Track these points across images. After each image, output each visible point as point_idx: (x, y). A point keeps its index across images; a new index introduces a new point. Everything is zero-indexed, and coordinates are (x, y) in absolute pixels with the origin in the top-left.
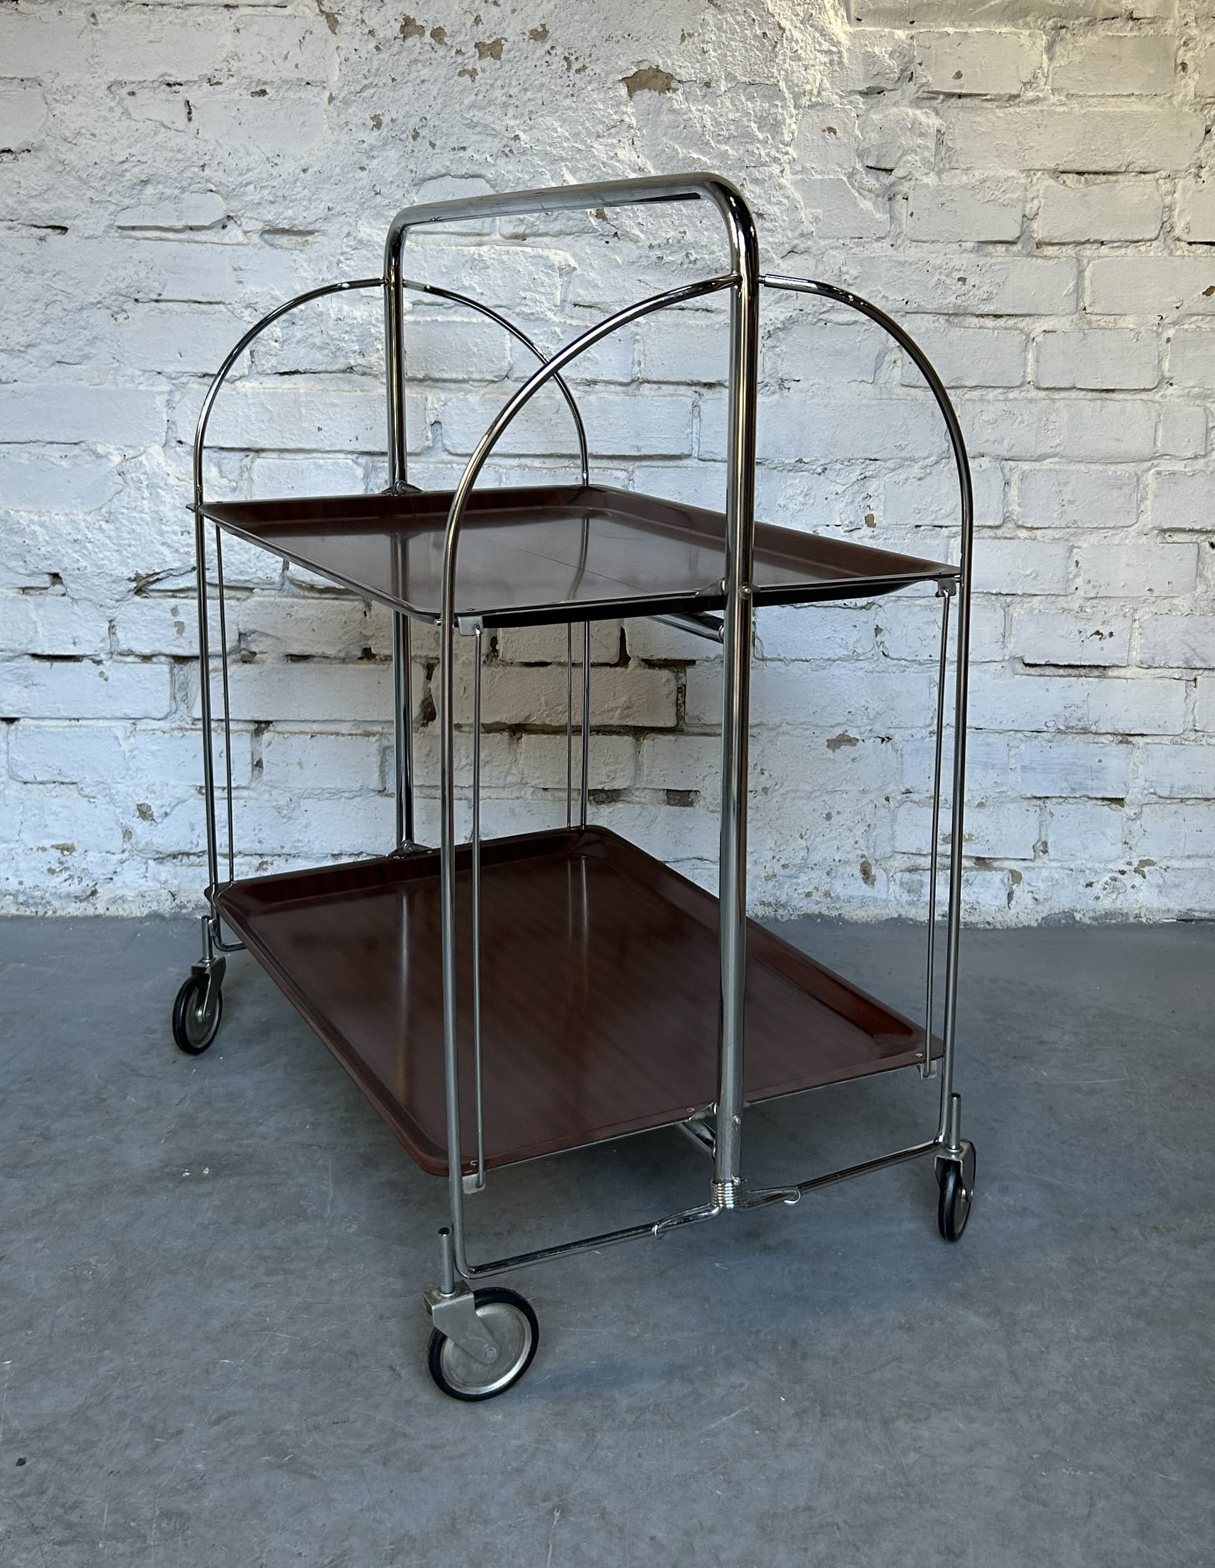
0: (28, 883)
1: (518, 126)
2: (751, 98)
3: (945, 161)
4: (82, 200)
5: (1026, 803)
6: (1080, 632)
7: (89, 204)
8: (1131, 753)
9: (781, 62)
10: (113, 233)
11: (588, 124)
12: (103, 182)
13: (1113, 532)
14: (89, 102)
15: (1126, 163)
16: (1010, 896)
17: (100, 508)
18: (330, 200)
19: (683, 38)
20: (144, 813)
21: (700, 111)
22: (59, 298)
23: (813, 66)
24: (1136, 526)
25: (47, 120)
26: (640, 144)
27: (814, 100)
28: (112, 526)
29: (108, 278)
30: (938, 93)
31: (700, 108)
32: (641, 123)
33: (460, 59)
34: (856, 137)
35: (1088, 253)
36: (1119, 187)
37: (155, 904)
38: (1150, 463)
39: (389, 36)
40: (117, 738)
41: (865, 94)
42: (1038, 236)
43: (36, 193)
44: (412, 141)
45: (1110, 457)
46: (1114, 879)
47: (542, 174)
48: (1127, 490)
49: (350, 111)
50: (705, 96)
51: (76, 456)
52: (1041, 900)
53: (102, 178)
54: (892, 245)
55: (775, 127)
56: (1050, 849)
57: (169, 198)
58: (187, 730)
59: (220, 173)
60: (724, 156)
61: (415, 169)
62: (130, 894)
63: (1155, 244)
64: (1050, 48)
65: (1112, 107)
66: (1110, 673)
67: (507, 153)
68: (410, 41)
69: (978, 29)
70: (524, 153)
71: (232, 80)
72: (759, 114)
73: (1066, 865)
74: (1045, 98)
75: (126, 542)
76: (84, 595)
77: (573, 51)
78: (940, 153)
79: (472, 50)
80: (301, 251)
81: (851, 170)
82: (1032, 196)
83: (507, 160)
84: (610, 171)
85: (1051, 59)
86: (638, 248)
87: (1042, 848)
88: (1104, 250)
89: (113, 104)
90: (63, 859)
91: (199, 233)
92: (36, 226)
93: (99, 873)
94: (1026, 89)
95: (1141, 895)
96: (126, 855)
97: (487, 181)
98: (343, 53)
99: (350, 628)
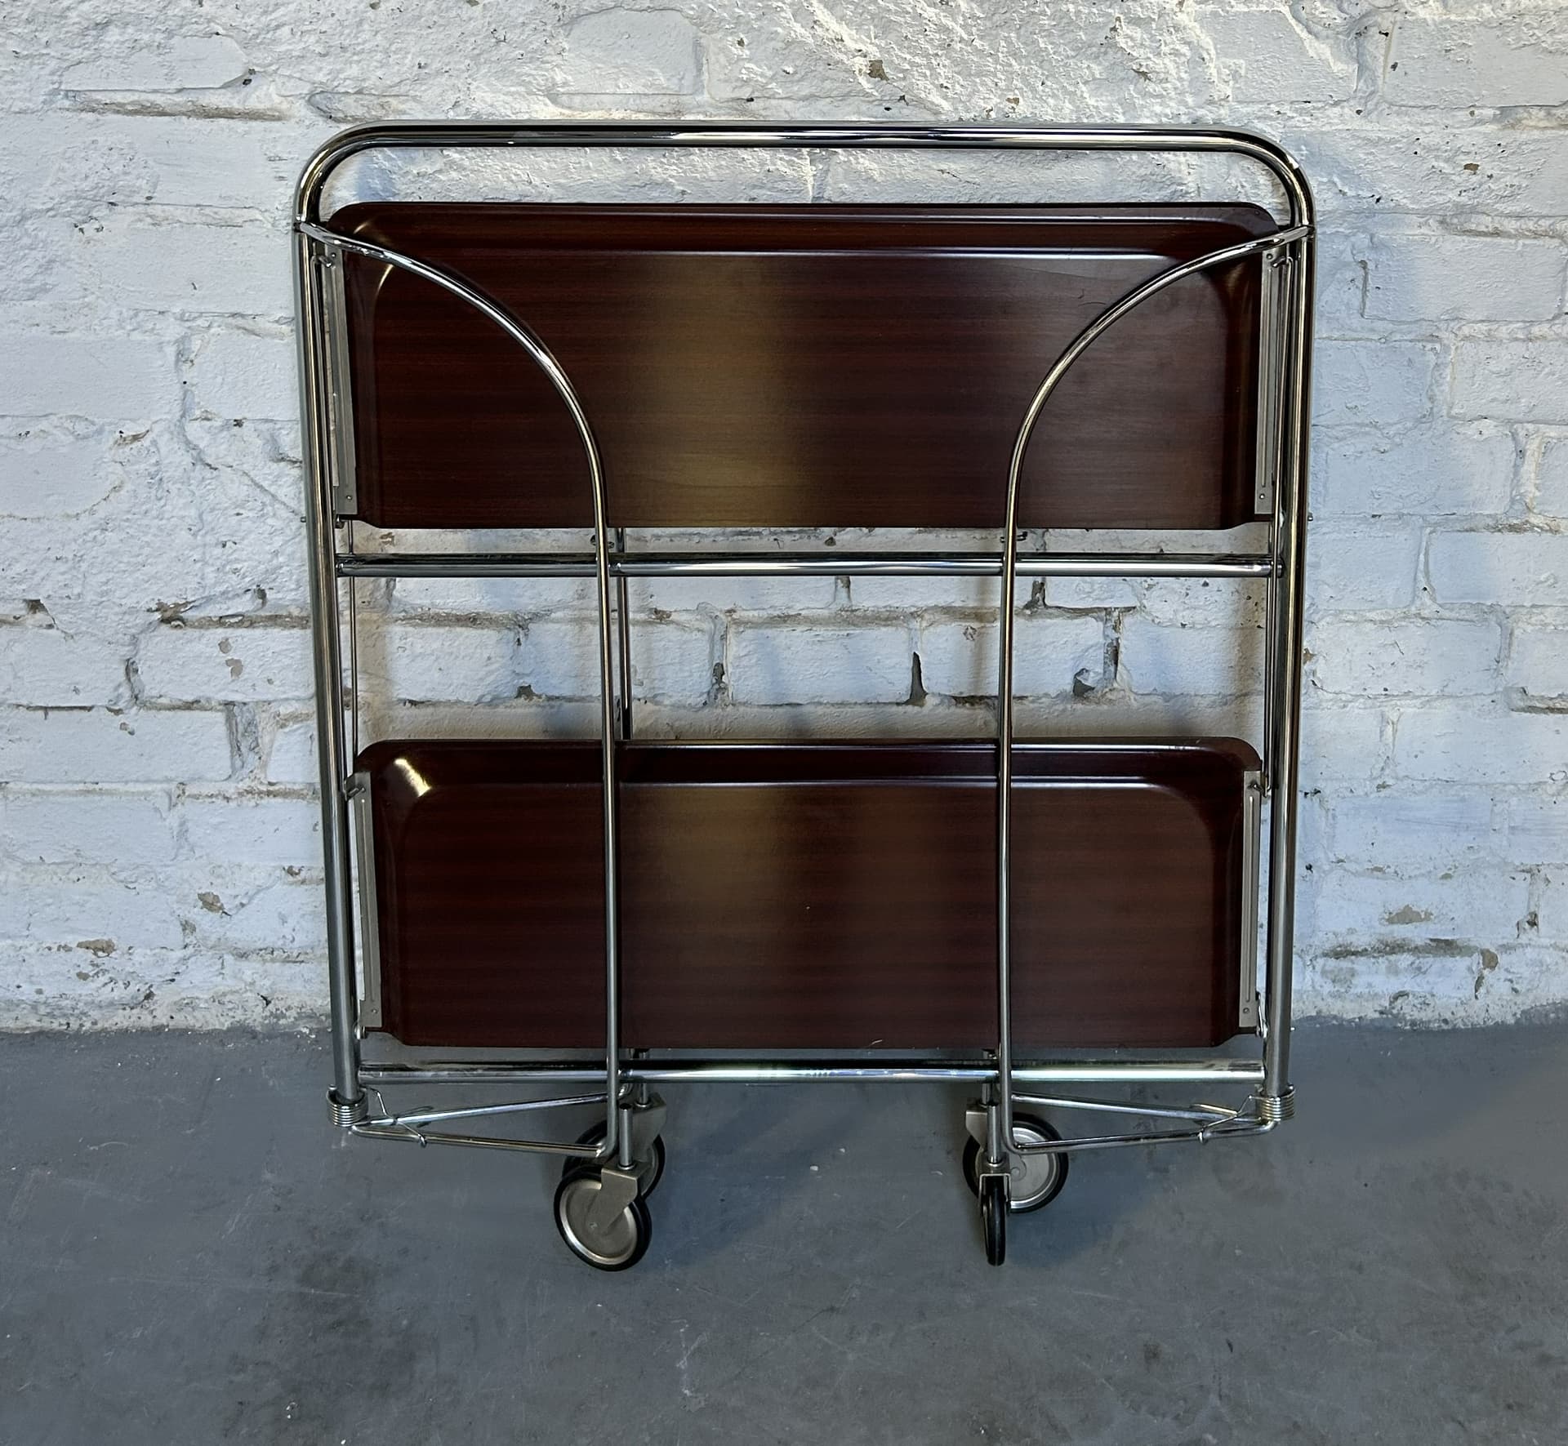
0: (50, 991)
7: (14, 58)
10: (60, 102)
12: (33, 27)
16: (1479, 983)
17: (92, 511)
18: (421, 52)
20: (210, 903)
29: (61, 175)
37: (240, 1011)
47: (777, 10)
52: (1524, 990)
54: (1359, 113)
56: (1541, 921)
57: (148, 46)
58: (260, 794)
59: (230, 10)
61: (562, 4)
62: (203, 998)
76: (83, 629)
84: (892, 7)
87: (1528, 921)
90: (99, 961)
93: (153, 975)
96: (190, 950)
97: (686, 17)
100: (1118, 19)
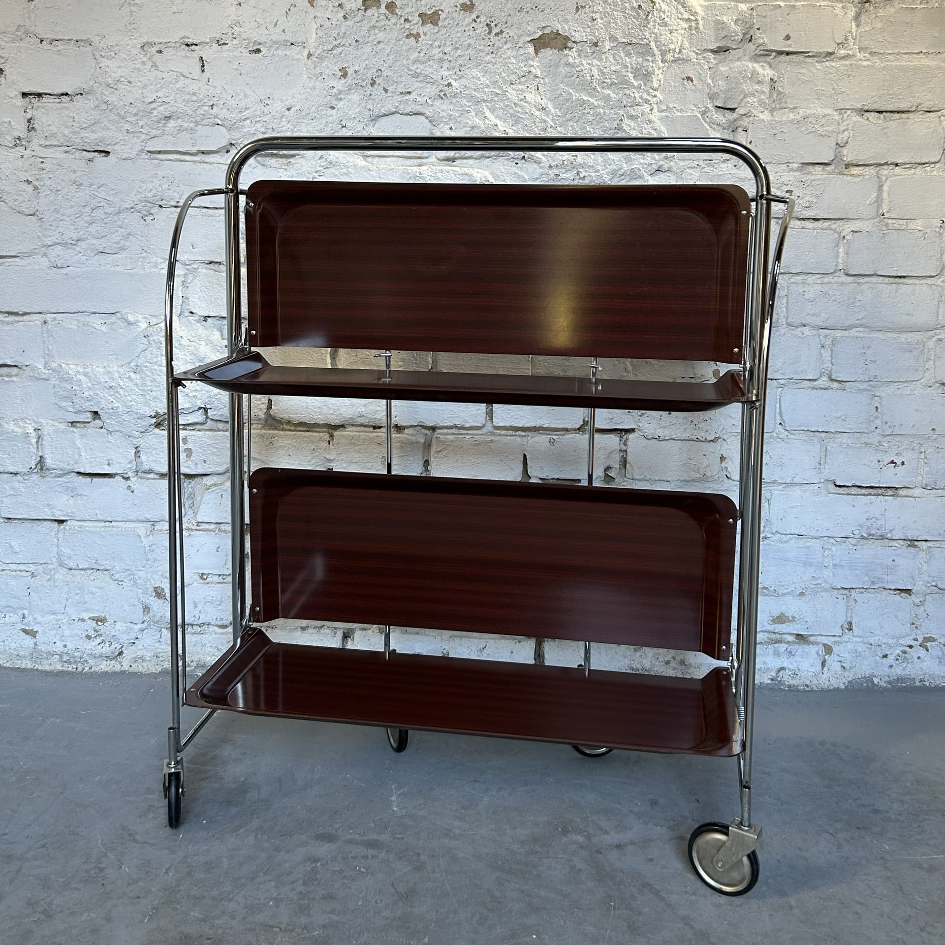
0: (70, 646)
1: (451, 75)
2: (628, 55)
3: (776, 102)
4: (121, 131)
5: (836, 592)
6: (879, 461)
7: (126, 134)
8: (917, 554)
9: (652, 28)
10: (144, 156)
11: (504, 75)
12: (137, 118)
13: (905, 385)
14: (127, 58)
15: (915, 104)
16: (823, 664)
17: (130, 363)
18: (308, 132)
19: (577, 9)
20: (159, 593)
21: (589, 64)
22: (102, 204)
23: (676, 30)
24: (922, 380)
25: (95, 71)
26: (543, 89)
27: (676, 56)
28: (138, 376)
29: (139, 190)
30: (772, 51)
31: (590, 62)
32: (544, 74)
33: (407, 26)
34: (708, 84)
35: (886, 172)
36: (910, 122)
38: (933, 332)
39: (354, 8)
40: (139, 536)
41: (714, 52)
42: (848, 159)
43: (86, 125)
44: (370, 87)
45: (903, 328)
46: (904, 652)
47: (468, 112)
48: (915, 353)
49: (323, 64)
50: (593, 53)
51: (114, 323)
52: (848, 668)
53: (135, 115)
54: (735, 166)
55: (647, 76)
56: (854, 628)
57: (186, 129)
58: (192, 530)
59: (225, 111)
60: (607, 98)
61: (372, 108)
62: (148, 655)
63: (938, 165)
64: (857, 18)
65: (906, 62)
66: (901, 492)
67: (442, 96)
68: (370, 12)
69: (802, 3)
70: (455, 96)
71: (235, 42)
72: (634, 66)
73: (866, 640)
74: (854, 55)
75: (149, 388)
76: (117, 428)
77: (493, 19)
78: (773, 97)
79: (417, 19)
80: (285, 169)
81: (703, 109)
82: (843, 128)
83: (442, 101)
84: (520, 110)
85: (858, 26)
86: (540, 168)
87: (847, 627)
88: (898, 170)
89: (145, 59)
90: (98, 628)
91: (209, 156)
92: (86, 151)
93: (125, 638)
94: (839, 48)
95: (925, 664)
96: (145, 625)
97: (427, 118)
98: (319, 21)
99: (317, 453)
100: (623, 115)
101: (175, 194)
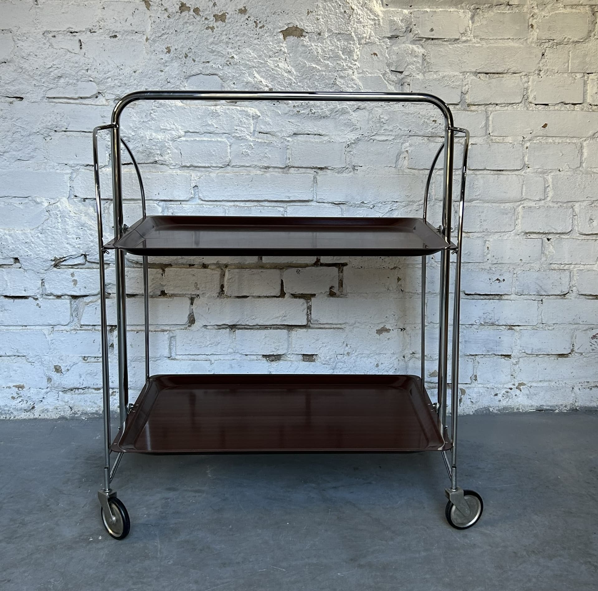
0: (2, 404)
1: (233, 52)
2: (339, 40)
3: (426, 68)
4: (30, 85)
5: (467, 357)
6: (490, 279)
7: (34, 87)
8: (514, 334)
9: (352, 24)
10: (45, 100)
11: (265, 52)
12: (41, 77)
13: (504, 234)
14: (34, 40)
15: (507, 69)
16: (461, 400)
17: (38, 227)
18: (147, 85)
19: (308, 13)
20: (58, 369)
21: (316, 46)
22: (19, 130)
23: (367, 26)
24: (514, 231)
25: (14, 49)
26: (289, 60)
27: (367, 41)
28: (43, 235)
29: (43, 121)
30: (423, 38)
31: (316, 44)
32: (289, 51)
33: (206, 22)
34: (386, 57)
35: (491, 109)
36: (504, 79)
37: (62, 412)
38: (520, 203)
39: (174, 11)
40: (45, 335)
41: (389, 38)
42: (468, 101)
43: (9, 82)
44: (184, 59)
45: (502, 200)
46: (507, 392)
47: (244, 73)
48: (510, 215)
49: (156, 45)
50: (318, 39)
51: (26, 203)
52: (475, 402)
53: (40, 75)
54: (403, 106)
55: (350, 53)
56: (478, 379)
57: (71, 84)
58: (78, 330)
59: (95, 73)
60: (327, 66)
61: (186, 71)
62: (50, 408)
63: (520, 105)
64: (472, 18)
65: (501, 44)
66: (503, 297)
67: (228, 64)
68: (183, 14)
69: (440, 9)
70: (236, 64)
71: (101, 31)
72: (343, 47)
73: (485, 386)
74: (470, 40)
75: (50, 243)
76: (30, 268)
77: (258, 19)
78: (424, 65)
79: (212, 18)
80: (133, 108)
81: (384, 72)
82: (465, 83)
83: (229, 67)
84: (275, 73)
85: (473, 23)
86: (289, 107)
87: (474, 378)
88: (498, 107)
89: (45, 41)
90: (19, 392)
91: (85, 100)
92: (8, 97)
93: (36, 398)
94: (462, 36)
95: (519, 399)
96: (49, 389)
97: (219, 77)
98: (153, 19)
99: (155, 282)
100: (336, 76)
101: (65, 124)
